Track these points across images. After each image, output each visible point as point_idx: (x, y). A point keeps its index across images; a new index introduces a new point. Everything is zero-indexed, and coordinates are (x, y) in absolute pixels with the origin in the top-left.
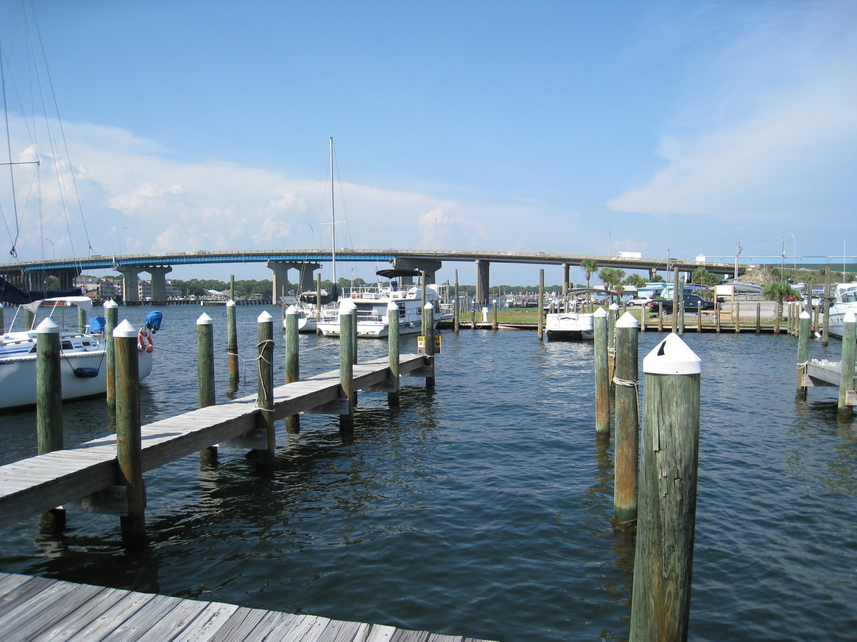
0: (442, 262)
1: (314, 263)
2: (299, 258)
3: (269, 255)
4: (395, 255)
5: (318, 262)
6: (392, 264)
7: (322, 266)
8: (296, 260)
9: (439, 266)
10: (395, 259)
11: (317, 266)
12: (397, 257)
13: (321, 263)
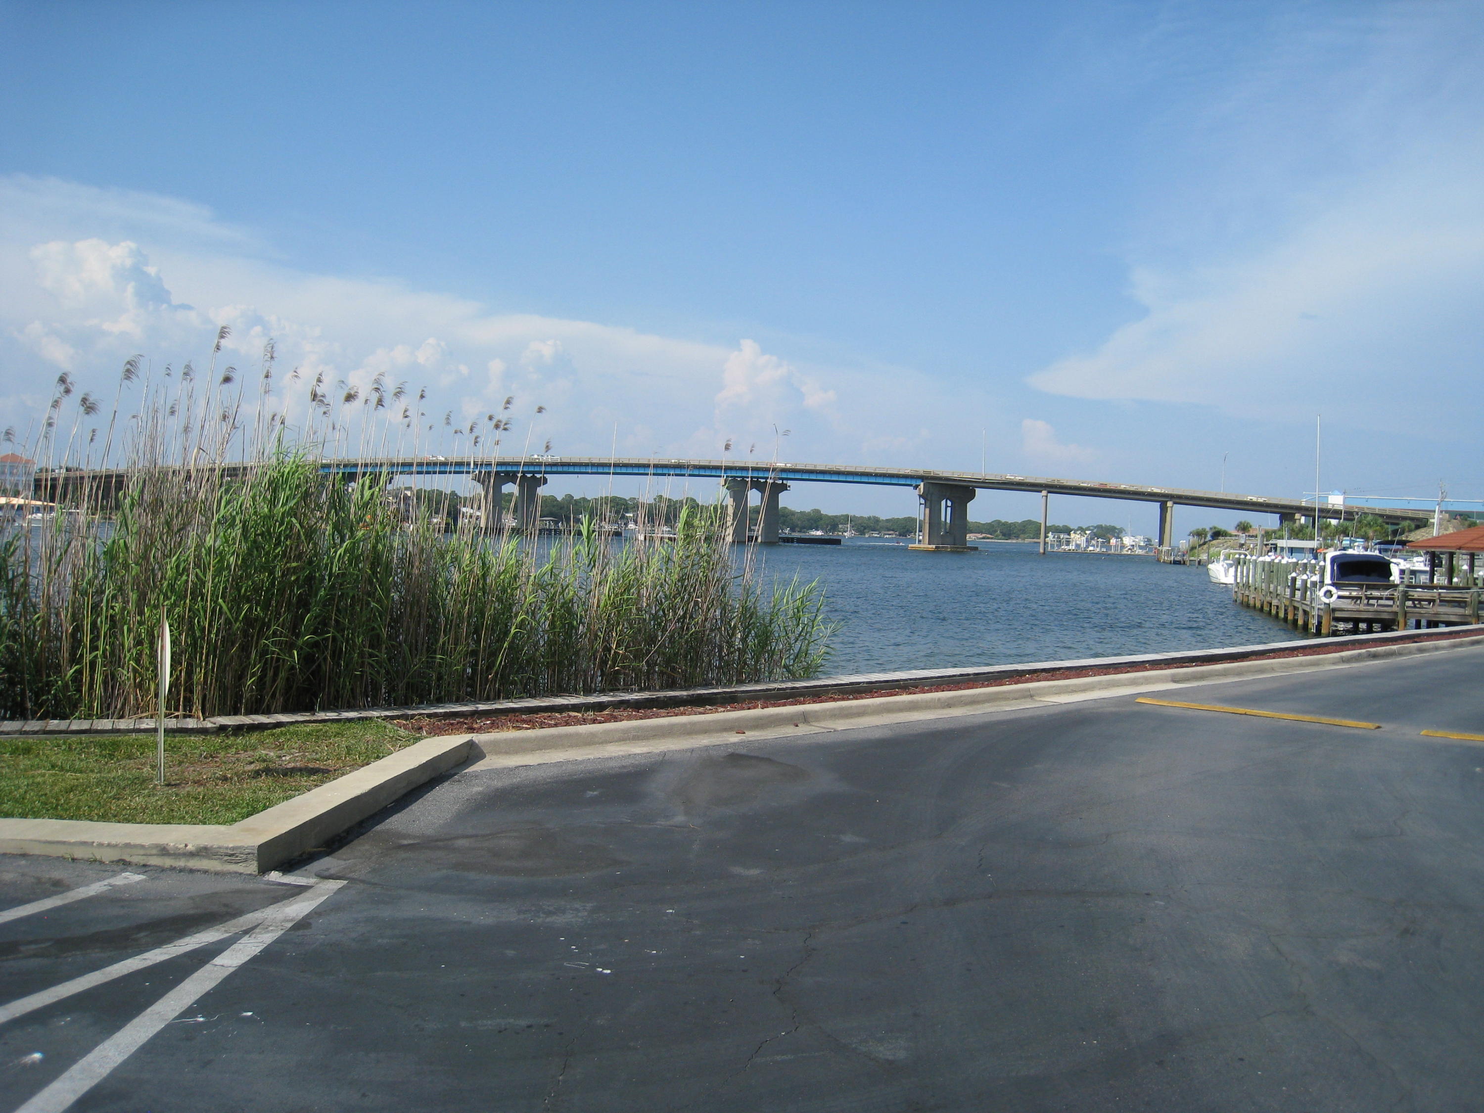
0: (977, 490)
1: (780, 482)
2: (761, 475)
3: (728, 468)
4: (922, 478)
5: (785, 482)
6: (917, 491)
7: (789, 486)
8: (758, 478)
9: (972, 495)
10: (922, 484)
11: (784, 488)
12: (925, 481)
13: (789, 483)
